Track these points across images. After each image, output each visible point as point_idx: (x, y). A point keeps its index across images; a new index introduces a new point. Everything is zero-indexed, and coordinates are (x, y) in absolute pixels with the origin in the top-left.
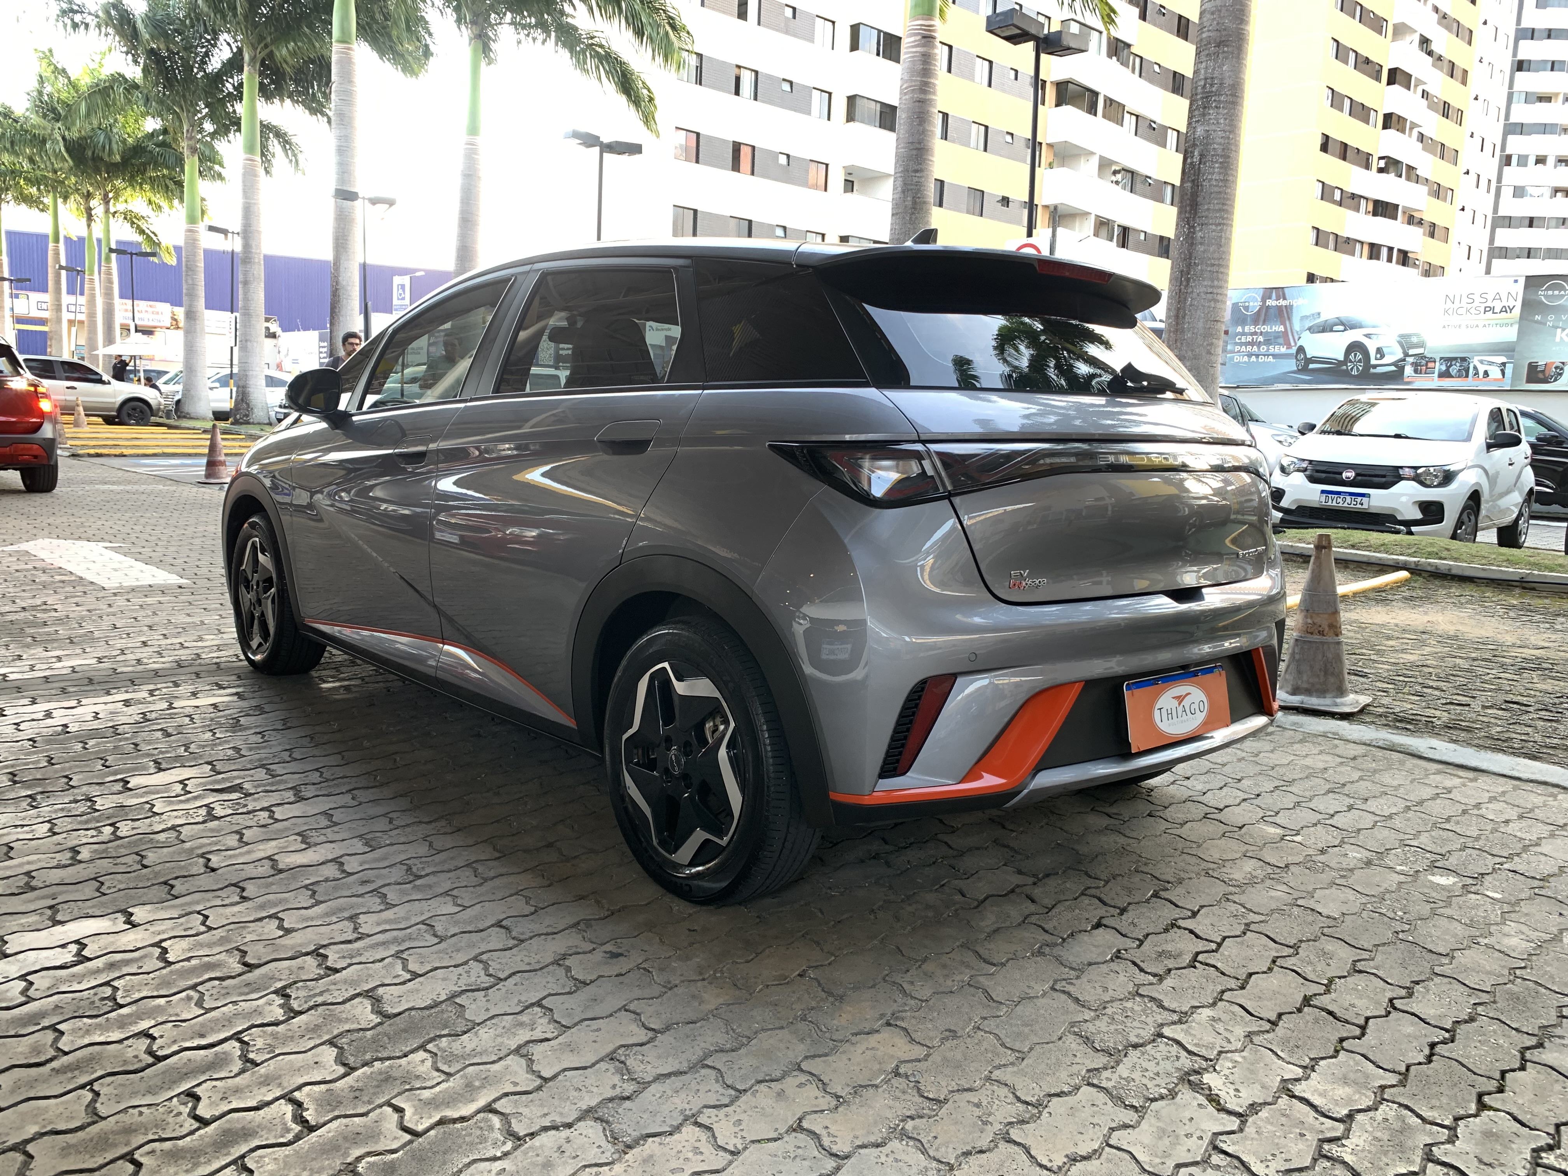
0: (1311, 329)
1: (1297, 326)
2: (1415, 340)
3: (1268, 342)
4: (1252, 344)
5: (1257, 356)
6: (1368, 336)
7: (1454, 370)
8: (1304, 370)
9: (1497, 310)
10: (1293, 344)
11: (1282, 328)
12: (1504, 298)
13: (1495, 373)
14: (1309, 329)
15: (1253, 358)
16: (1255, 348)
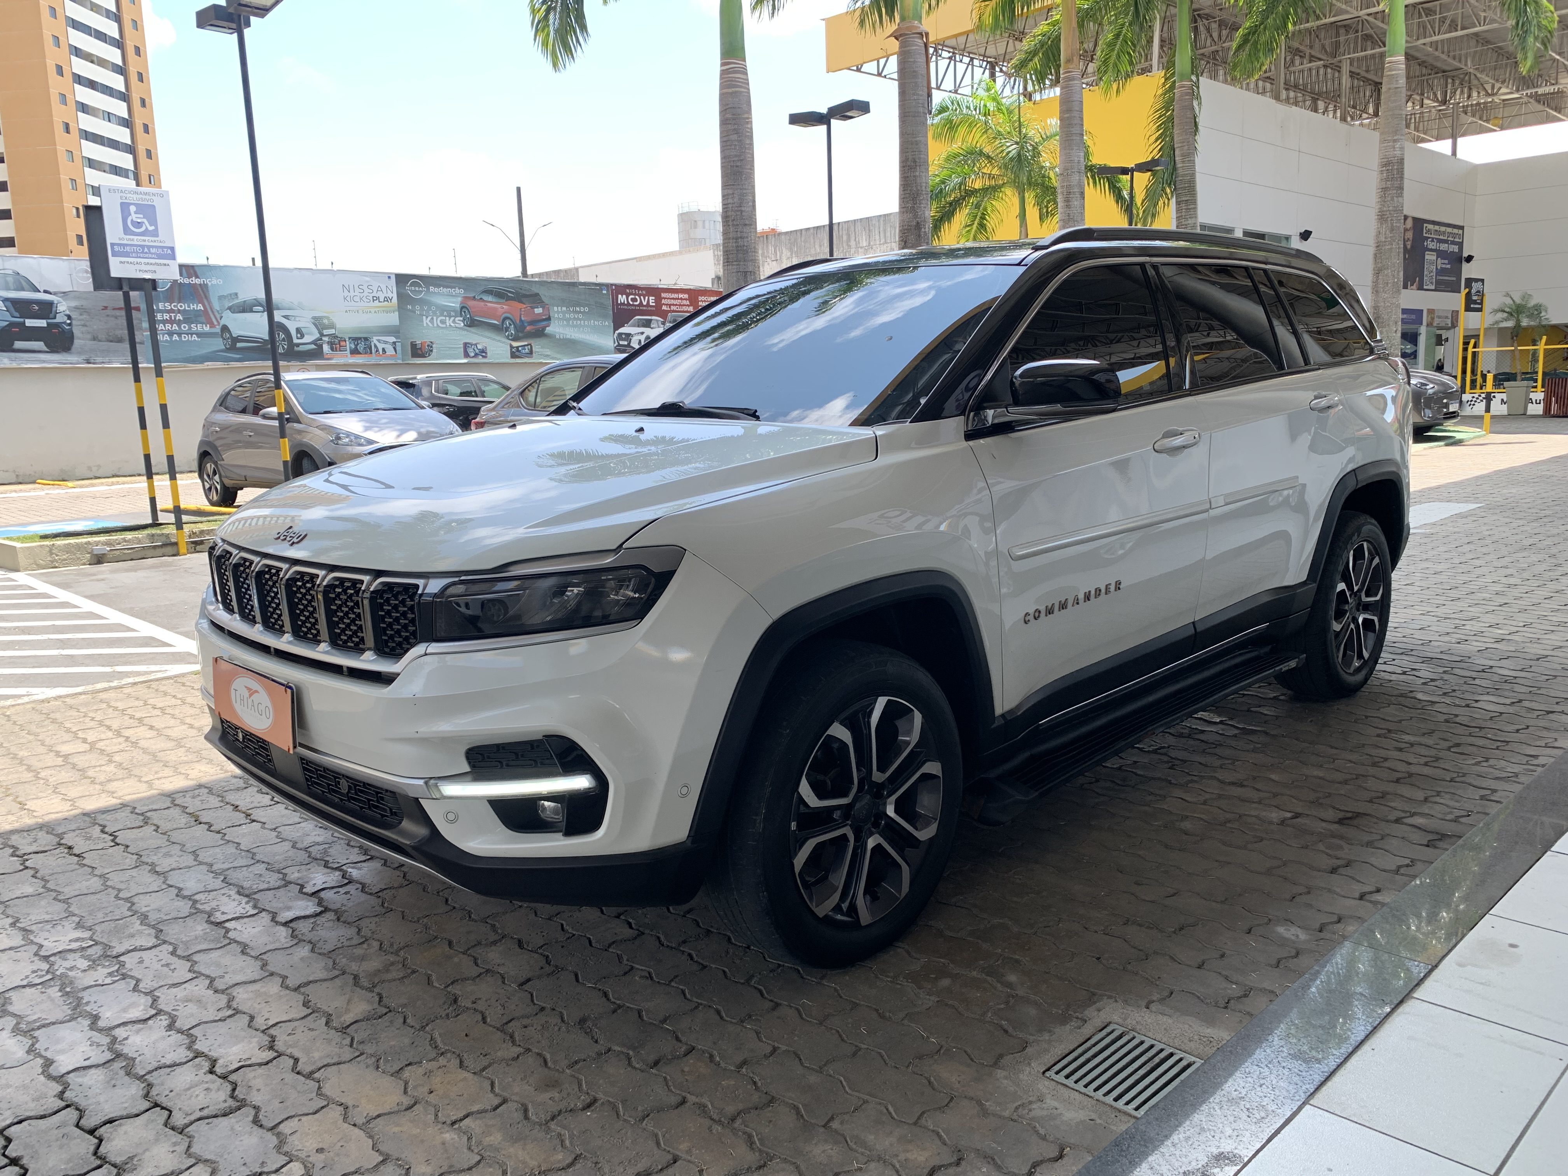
0: (233, 309)
1: (216, 306)
2: (326, 321)
3: (187, 320)
4: (171, 322)
5: (179, 335)
6: (286, 317)
7: (361, 347)
8: (232, 348)
9: (382, 299)
10: (216, 323)
11: (200, 307)
12: (384, 291)
13: (390, 351)
14: (230, 308)
15: (175, 337)
16: (175, 327)
